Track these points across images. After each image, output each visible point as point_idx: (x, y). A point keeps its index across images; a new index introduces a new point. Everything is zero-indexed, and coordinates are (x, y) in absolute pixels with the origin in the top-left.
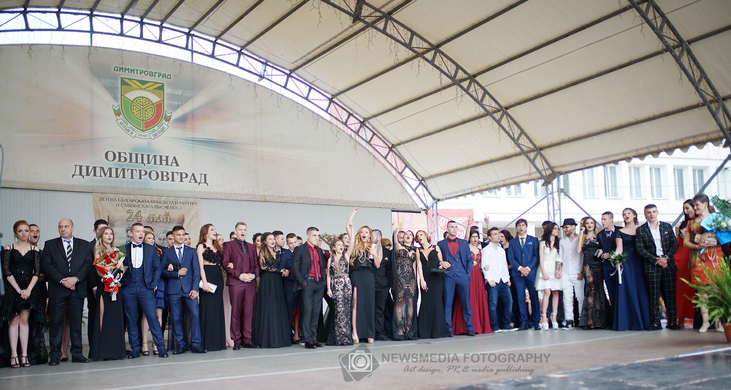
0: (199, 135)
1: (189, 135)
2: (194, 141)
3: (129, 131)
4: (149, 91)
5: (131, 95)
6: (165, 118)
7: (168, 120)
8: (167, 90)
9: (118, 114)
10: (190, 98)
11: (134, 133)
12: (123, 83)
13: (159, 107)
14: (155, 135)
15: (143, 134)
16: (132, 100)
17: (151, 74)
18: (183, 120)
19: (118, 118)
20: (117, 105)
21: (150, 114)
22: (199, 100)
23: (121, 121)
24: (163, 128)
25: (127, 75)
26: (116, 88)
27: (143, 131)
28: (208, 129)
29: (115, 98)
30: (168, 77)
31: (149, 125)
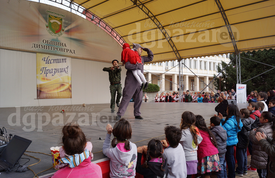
0: (73, 37)
1: (70, 37)
2: (71, 39)
3: (51, 33)
4: (57, 20)
5: (52, 21)
6: (62, 30)
7: (63, 31)
8: (63, 21)
9: (47, 27)
10: (70, 24)
11: (52, 34)
12: (50, 17)
13: (61, 26)
14: (59, 36)
15: (55, 35)
16: (52, 22)
17: (59, 15)
18: (68, 31)
19: (47, 28)
20: (47, 24)
21: (58, 28)
22: (73, 25)
23: (48, 29)
24: (62, 33)
25: (51, 14)
26: (47, 18)
27: (55, 34)
28: (75, 35)
29: (47, 22)
30: (64, 16)
31: (57, 32)
